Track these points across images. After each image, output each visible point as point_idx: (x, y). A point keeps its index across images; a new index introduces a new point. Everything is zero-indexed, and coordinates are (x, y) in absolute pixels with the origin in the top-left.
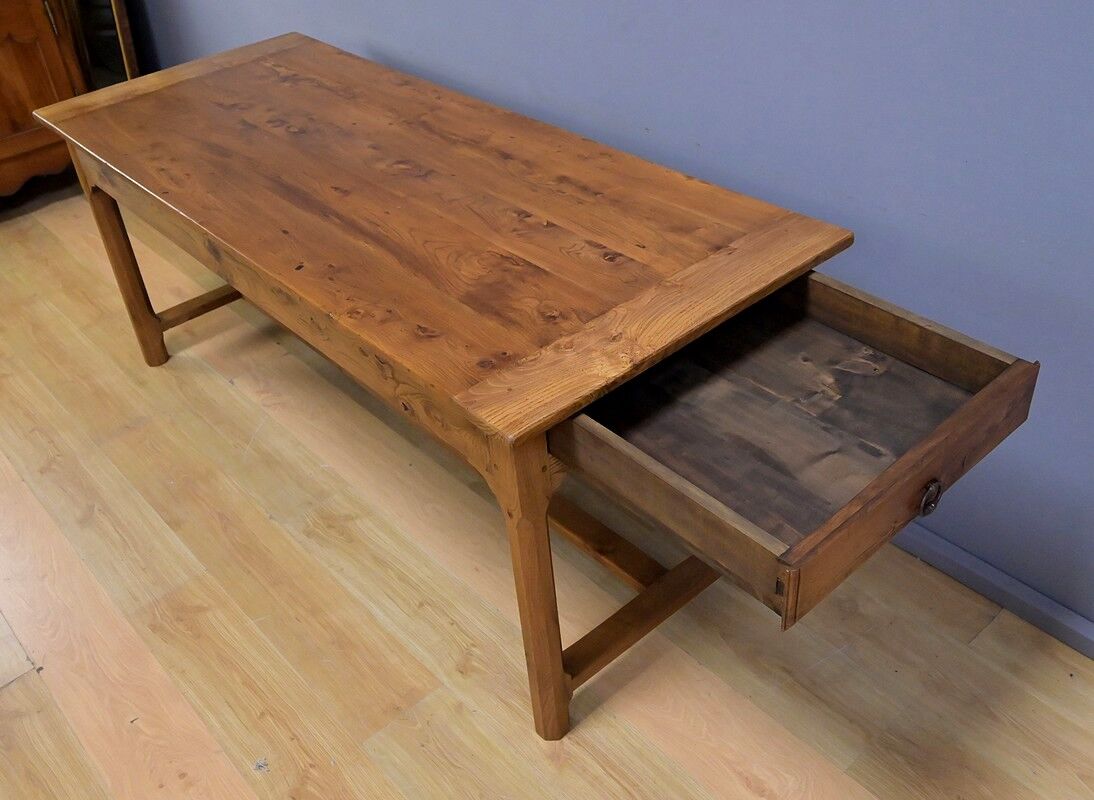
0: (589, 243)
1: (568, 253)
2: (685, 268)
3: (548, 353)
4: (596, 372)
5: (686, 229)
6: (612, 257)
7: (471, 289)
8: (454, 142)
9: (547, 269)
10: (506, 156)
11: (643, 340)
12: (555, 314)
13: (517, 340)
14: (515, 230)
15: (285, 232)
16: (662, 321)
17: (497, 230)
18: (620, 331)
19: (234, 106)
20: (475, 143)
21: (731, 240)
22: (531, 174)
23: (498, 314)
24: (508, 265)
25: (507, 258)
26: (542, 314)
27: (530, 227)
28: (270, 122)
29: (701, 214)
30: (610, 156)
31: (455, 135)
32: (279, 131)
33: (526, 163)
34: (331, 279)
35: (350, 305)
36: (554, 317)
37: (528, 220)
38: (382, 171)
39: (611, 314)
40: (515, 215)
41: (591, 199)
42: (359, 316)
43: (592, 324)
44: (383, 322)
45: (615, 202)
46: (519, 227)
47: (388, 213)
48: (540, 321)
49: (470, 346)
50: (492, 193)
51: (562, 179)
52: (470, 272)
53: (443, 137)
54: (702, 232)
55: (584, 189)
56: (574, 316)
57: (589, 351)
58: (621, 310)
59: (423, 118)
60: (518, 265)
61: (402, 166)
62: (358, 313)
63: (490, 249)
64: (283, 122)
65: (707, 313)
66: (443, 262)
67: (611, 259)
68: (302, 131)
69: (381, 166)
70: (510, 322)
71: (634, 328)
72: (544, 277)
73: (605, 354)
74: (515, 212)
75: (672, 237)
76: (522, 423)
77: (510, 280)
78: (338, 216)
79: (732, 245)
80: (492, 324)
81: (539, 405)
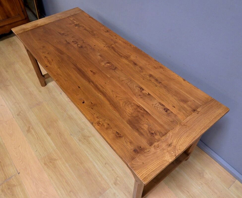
0: (160, 103)
1: (155, 107)
2: (186, 118)
3: (152, 149)
4: (166, 159)
5: (185, 101)
6: (166, 110)
7: (130, 118)
8: (121, 56)
9: (150, 113)
10: (135, 64)
11: (178, 147)
12: (153, 132)
13: (144, 142)
14: (140, 95)
15: (79, 87)
16: (182, 140)
17: (135, 95)
18: (171, 142)
19: (63, 34)
20: (127, 57)
21: (198, 108)
22: (142, 72)
23: (138, 130)
24: (139, 109)
25: (138, 106)
26: (150, 132)
27: (144, 94)
28: (73, 42)
29: (188, 96)
30: (163, 68)
31: (121, 54)
32: (75, 46)
33: (141, 67)
34: (92, 109)
35: (97, 120)
36: (152, 133)
37: (143, 91)
38: (103, 66)
39: (168, 135)
40: (139, 89)
41: (159, 85)
42: (100, 125)
43: (163, 138)
44: (107, 129)
45: (165, 87)
46: (141, 94)
47: (106, 83)
48: (149, 135)
49: (131, 143)
50: (133, 79)
51: (151, 76)
52: (129, 110)
53: (118, 54)
54: (189, 103)
55: (157, 80)
56: (158, 134)
57: (163, 149)
58: (170, 133)
59: (113, 46)
60: (141, 110)
61: (108, 65)
62: (100, 124)
63: (134, 102)
64: (77, 43)
65: (194, 138)
66: (122, 105)
67: (166, 111)
68: (82, 47)
69: (103, 64)
70: (141, 134)
71: (175, 141)
72: (149, 116)
73: (168, 151)
74: (139, 88)
75: (182, 104)
76: (147, 178)
77: (140, 115)
78: (93, 82)
79: (198, 110)
80: (136, 134)
81: (151, 171)
